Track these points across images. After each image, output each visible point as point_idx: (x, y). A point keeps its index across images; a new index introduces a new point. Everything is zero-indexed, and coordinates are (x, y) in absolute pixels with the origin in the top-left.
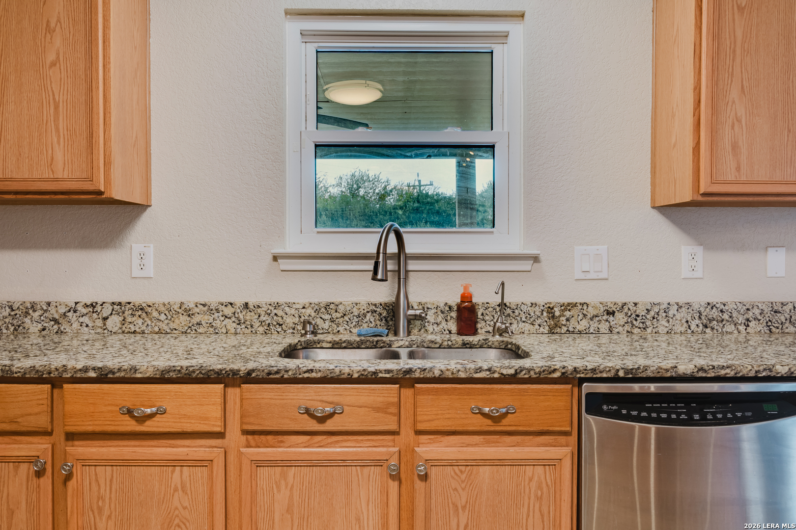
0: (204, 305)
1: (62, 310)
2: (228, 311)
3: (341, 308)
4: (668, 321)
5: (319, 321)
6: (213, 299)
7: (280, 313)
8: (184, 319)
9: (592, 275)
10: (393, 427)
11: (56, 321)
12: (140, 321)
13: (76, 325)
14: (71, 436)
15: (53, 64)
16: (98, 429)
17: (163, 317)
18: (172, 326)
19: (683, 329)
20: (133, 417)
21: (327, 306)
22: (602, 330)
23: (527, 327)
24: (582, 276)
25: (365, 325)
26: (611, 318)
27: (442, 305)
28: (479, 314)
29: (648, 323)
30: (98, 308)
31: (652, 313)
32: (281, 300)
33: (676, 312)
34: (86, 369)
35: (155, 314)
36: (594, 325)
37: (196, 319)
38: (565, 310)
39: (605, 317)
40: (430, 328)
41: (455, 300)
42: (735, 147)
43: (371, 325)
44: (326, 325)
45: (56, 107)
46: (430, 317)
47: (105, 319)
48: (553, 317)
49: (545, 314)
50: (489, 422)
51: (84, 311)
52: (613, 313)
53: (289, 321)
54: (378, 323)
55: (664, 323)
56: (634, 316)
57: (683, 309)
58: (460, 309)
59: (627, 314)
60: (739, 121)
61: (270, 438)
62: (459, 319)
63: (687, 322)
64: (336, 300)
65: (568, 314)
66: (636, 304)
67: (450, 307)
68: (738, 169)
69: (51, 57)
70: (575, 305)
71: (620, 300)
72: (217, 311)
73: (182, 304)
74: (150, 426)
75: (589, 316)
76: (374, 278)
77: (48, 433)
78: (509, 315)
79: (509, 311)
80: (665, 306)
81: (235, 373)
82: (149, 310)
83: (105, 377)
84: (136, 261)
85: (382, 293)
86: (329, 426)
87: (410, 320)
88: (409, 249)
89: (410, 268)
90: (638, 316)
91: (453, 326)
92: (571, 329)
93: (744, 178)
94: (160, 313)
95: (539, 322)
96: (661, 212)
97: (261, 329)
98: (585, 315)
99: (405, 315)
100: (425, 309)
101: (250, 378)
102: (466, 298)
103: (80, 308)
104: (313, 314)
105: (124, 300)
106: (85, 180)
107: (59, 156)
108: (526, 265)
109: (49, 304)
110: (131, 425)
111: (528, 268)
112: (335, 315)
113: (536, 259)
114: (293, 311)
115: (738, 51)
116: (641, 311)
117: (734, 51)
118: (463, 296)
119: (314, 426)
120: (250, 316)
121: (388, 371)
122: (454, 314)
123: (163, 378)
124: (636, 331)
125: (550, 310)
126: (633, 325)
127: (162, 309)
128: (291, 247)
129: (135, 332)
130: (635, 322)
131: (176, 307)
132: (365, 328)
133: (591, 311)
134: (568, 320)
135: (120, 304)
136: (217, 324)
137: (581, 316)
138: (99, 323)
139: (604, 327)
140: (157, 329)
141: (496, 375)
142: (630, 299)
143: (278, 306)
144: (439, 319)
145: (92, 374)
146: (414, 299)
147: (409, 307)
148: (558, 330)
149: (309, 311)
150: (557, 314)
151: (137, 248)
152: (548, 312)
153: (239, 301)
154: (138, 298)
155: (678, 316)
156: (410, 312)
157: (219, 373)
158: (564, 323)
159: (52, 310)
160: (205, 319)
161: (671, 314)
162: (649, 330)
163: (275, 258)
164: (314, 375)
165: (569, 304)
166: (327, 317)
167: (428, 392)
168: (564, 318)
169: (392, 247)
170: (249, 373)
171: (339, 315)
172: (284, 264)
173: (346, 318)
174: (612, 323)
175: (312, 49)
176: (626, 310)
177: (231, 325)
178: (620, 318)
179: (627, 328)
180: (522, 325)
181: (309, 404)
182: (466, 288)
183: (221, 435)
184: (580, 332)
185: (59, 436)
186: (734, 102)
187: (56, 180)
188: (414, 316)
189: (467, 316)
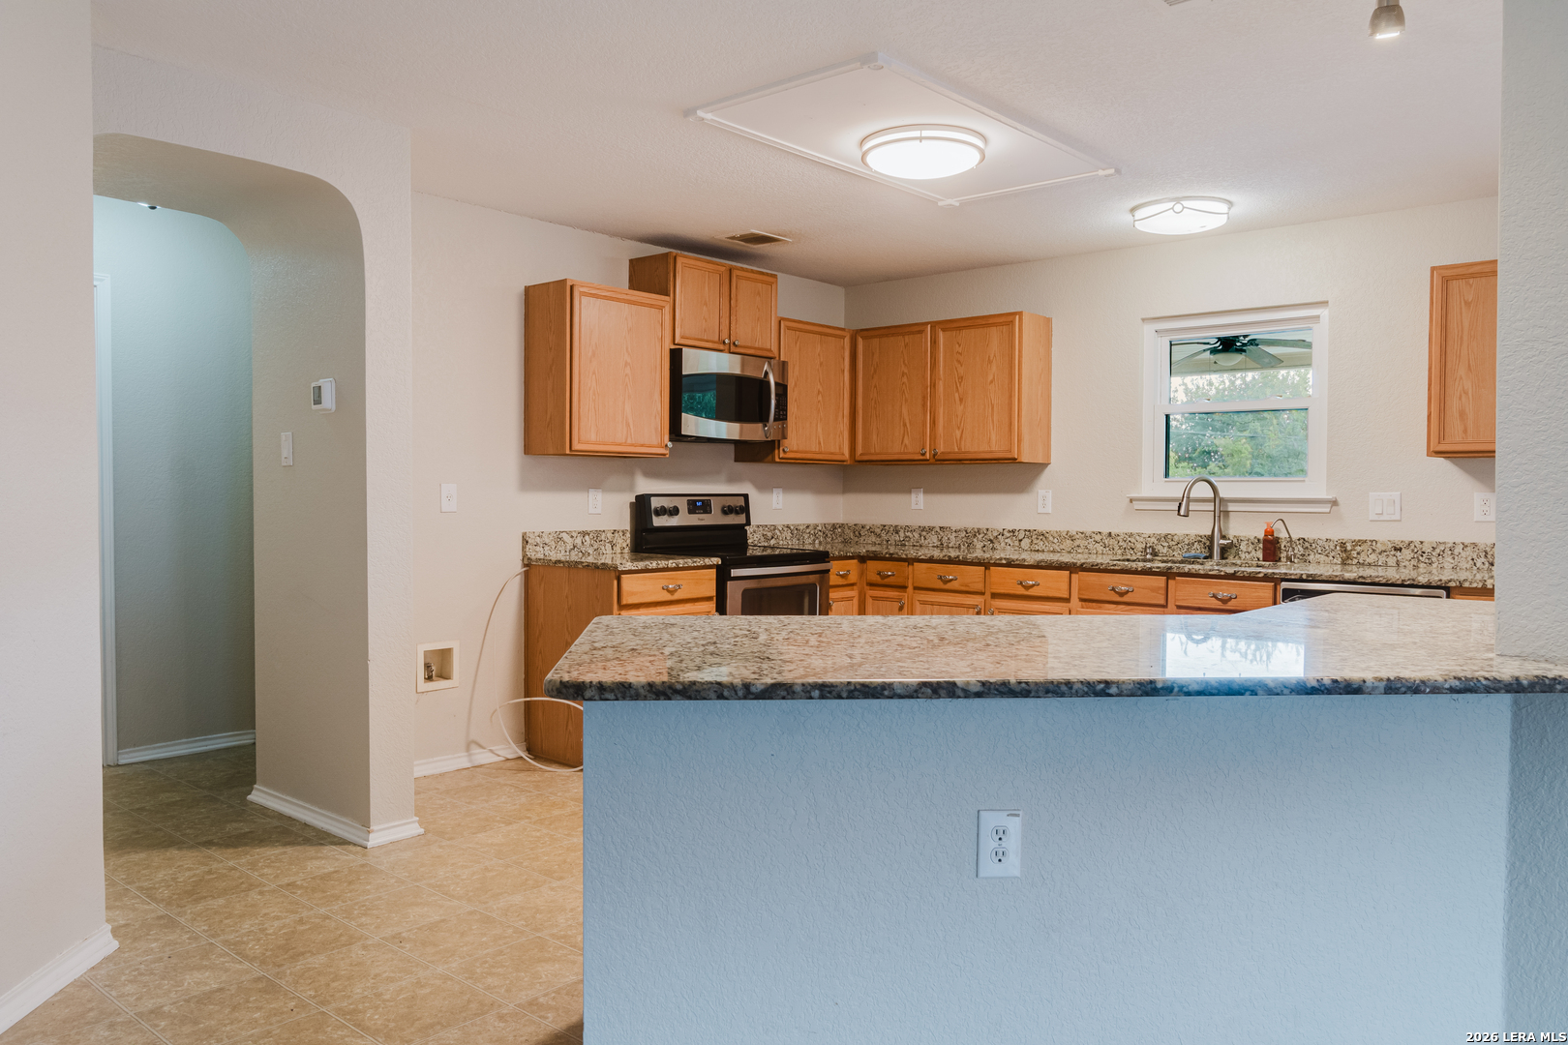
0: (1082, 533)
1: (995, 534)
2: (1098, 538)
3: (1176, 538)
4: (1454, 558)
5: (1159, 548)
6: (1088, 529)
7: (1133, 540)
8: (1069, 542)
9: (1385, 517)
10: (1162, 602)
11: (991, 540)
12: (1042, 543)
13: (1003, 544)
14: (994, 596)
15: (991, 382)
16: (1006, 592)
17: (1056, 541)
18: (1062, 547)
19: (1468, 566)
20: (1023, 586)
21: (1166, 537)
22: (1390, 564)
23: (1322, 558)
24: (1376, 518)
25: (1193, 552)
26: (1398, 553)
27: (1252, 538)
28: (1282, 547)
29: (1434, 559)
30: (1016, 533)
31: (1438, 551)
32: (1134, 531)
33: (1461, 551)
34: (1001, 559)
35: (1051, 538)
36: (1382, 559)
37: (1077, 543)
38: (1356, 545)
39: (1393, 552)
40: (1243, 556)
41: (1261, 536)
42: (1462, 414)
43: (1198, 550)
44: (1165, 550)
45: (993, 408)
46: (1243, 547)
47: (1020, 541)
48: (1345, 551)
49: (1338, 548)
50: (1220, 603)
51: (1008, 535)
52: (1400, 550)
53: (1139, 546)
54: (1203, 550)
55: (1450, 559)
56: (1420, 552)
57: (1469, 548)
58: (1266, 541)
59: (1413, 551)
60: (1466, 393)
61: (1094, 604)
62: (1265, 550)
63: (1473, 559)
64: (1173, 533)
65: (1358, 548)
66: (1422, 543)
67: (1259, 540)
68: (1465, 431)
69: (990, 378)
70: (1365, 541)
71: (1407, 539)
72: (1091, 537)
73: (1068, 532)
74: (1031, 592)
75: (1378, 551)
76: (1179, 514)
77: (983, 594)
78: (1307, 548)
79: (1307, 544)
80: (1451, 545)
81: (1075, 564)
82: (1047, 535)
83: (1010, 564)
84: (1040, 502)
86: (1125, 599)
87: (1223, 549)
88: (1222, 494)
89: (1230, 509)
90: (1424, 553)
91: (1259, 557)
92: (1361, 561)
93: (1470, 439)
94: (1054, 538)
95: (1332, 554)
96: (1454, 463)
97: (1120, 552)
98: (1374, 550)
99: (1218, 544)
100: (1240, 541)
101: (1083, 568)
102: (1269, 532)
103: (1007, 534)
104: (1156, 542)
105: (1032, 529)
106: (1007, 451)
107: (993, 437)
108: (1326, 508)
109: (987, 530)
110: (1021, 591)
111: (1328, 510)
112: (1171, 543)
113: (1334, 503)
114: (1142, 539)
115: (1465, 338)
116: (1427, 548)
117: (1462, 337)
118: (1266, 531)
119: (1118, 599)
120: (1112, 542)
121: (1158, 568)
122: (1261, 545)
123: (1038, 566)
124: (1422, 565)
125: (1343, 545)
126: (1419, 560)
127: (1055, 535)
128: (1146, 492)
129: (1038, 551)
130: (1421, 558)
131: (1064, 534)
132: (1193, 553)
133: (1380, 548)
134: (1358, 554)
135: (1029, 531)
136: (1090, 546)
137: (1371, 551)
138: (1017, 543)
139: (1392, 561)
140: (1052, 549)
141: (1222, 573)
142: (1416, 539)
143: (1131, 535)
144: (1250, 549)
145: (1004, 562)
146: (1228, 533)
147: (1224, 537)
148: (1350, 562)
149: (1153, 540)
150: (1349, 548)
151: (1041, 492)
152: (1341, 546)
153: (1105, 531)
154: (1041, 528)
155: (1463, 554)
156: (1222, 542)
157: (1066, 564)
158: (1355, 556)
159: (989, 533)
160: (1083, 543)
161: (1456, 552)
162: (1434, 565)
163: (1131, 501)
164: (1116, 568)
165: (1359, 541)
166: (1166, 544)
167: (1183, 582)
168: (1355, 552)
170: (1082, 565)
171: (1174, 543)
172: (1137, 505)
173: (1179, 546)
174: (1399, 558)
175: (1166, 340)
176: (1412, 547)
177: (1099, 548)
178: (1407, 554)
179: (1413, 562)
180: (1318, 556)
181: (1114, 585)
182: (1268, 524)
183: (1068, 601)
184: (1370, 564)
185: (988, 595)
186: (1461, 378)
187: (991, 452)
188: (1231, 545)
189: (1271, 547)
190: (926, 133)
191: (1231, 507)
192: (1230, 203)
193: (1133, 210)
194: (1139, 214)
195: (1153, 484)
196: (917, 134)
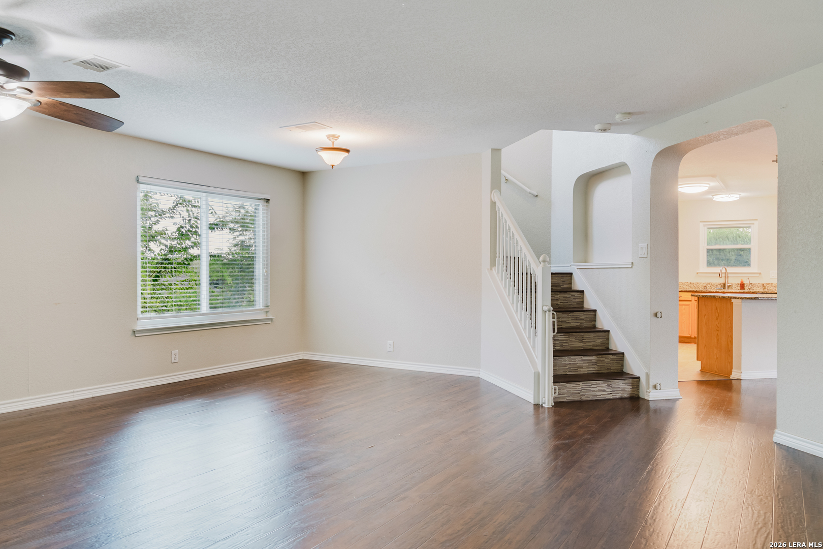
2: (687, 284)
3: (713, 284)
5: (707, 286)
24: (772, 277)
27: (736, 283)
28: (745, 286)
37: (680, 286)
40: (734, 288)
41: (739, 282)
43: (720, 287)
44: (709, 287)
46: (733, 286)
49: (762, 286)
53: (700, 286)
58: (741, 284)
64: (711, 282)
70: (770, 284)
76: (720, 278)
79: (752, 285)
85: (722, 281)
87: (728, 287)
88: (728, 271)
91: (739, 288)
92: (768, 289)
97: (694, 288)
100: (732, 284)
102: (742, 282)
108: (758, 275)
112: (711, 285)
113: (760, 274)
114: (701, 284)
120: (692, 285)
122: (739, 285)
128: (700, 271)
132: (718, 288)
133: (774, 285)
137: (771, 286)
143: (698, 283)
144: (736, 287)
146: (729, 282)
148: (765, 289)
149: (705, 285)
153: (689, 282)
156: (728, 284)
163: (698, 273)
166: (709, 285)
168: (767, 287)
169: (724, 271)
172: (699, 275)
173: (714, 286)
175: (706, 228)
177: (687, 287)
180: (756, 288)
182: (741, 279)
183: (691, 301)
184: (771, 290)
188: (730, 286)
189: (742, 286)
190: (701, 185)
191: (729, 275)
192: (740, 194)
193: (713, 196)
194: (714, 197)
195: (703, 268)
196: (699, 185)
